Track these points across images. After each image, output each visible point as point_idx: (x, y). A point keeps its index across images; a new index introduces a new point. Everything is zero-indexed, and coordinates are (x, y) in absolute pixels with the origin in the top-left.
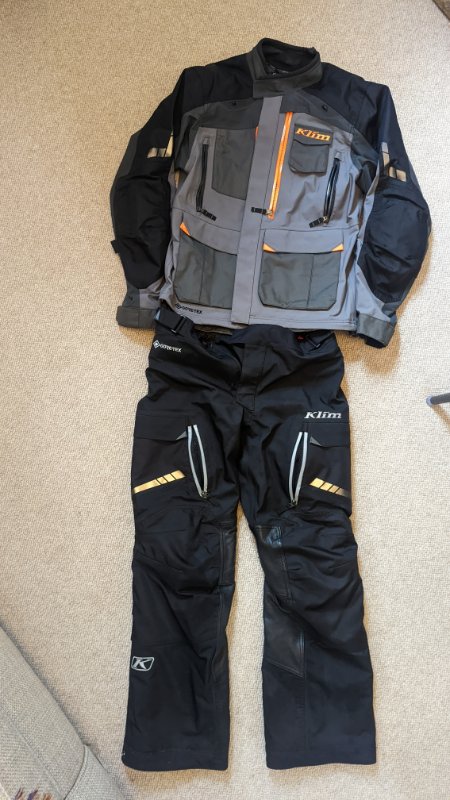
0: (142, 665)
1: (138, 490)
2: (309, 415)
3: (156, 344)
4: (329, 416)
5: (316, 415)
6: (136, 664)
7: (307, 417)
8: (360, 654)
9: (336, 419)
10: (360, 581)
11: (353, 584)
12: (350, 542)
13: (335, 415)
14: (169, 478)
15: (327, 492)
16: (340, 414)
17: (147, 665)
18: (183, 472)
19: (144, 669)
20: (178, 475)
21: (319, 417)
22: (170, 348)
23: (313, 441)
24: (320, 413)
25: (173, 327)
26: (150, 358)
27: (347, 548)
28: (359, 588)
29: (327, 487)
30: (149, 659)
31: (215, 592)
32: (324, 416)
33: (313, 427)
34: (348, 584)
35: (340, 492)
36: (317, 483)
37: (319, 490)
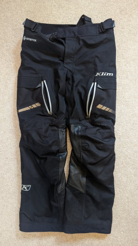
0: (26, 188)
1: (20, 111)
2: (98, 74)
3: (25, 39)
4: (107, 75)
5: (101, 74)
6: (23, 188)
7: (97, 75)
8: (110, 186)
9: (111, 76)
10: (114, 155)
11: (111, 155)
12: (112, 137)
13: (110, 74)
14: (34, 106)
15: (104, 111)
16: (112, 74)
17: (28, 188)
18: (40, 103)
19: (27, 190)
20: (38, 105)
21: (102, 75)
22: (31, 40)
23: (99, 86)
24: (103, 73)
25: (32, 28)
26: (22, 46)
27: (111, 139)
28: (114, 157)
29: (104, 108)
30: (28, 186)
31: (58, 155)
32: (105, 75)
33: (99, 80)
34: (109, 155)
35: (110, 111)
36: (99, 106)
37: (100, 110)
